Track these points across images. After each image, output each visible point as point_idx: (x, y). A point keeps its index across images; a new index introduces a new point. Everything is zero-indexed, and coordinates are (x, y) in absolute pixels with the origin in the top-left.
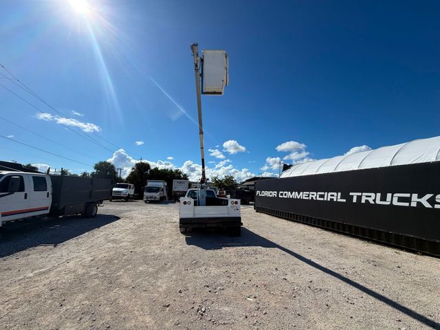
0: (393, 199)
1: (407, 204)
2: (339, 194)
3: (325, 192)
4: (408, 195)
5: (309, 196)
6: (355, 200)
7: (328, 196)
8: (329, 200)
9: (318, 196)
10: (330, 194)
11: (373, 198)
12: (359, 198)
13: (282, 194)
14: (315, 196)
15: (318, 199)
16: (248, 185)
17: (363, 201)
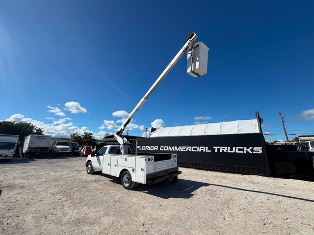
0: (236, 150)
1: (242, 152)
2: (207, 147)
3: (197, 146)
4: (243, 148)
5: (186, 149)
6: (216, 151)
7: (200, 149)
8: (200, 151)
9: (193, 149)
10: (201, 147)
11: (226, 149)
12: (219, 150)
13: (162, 148)
14: (190, 149)
15: (193, 150)
16: (106, 141)
17: (221, 151)
